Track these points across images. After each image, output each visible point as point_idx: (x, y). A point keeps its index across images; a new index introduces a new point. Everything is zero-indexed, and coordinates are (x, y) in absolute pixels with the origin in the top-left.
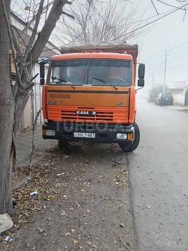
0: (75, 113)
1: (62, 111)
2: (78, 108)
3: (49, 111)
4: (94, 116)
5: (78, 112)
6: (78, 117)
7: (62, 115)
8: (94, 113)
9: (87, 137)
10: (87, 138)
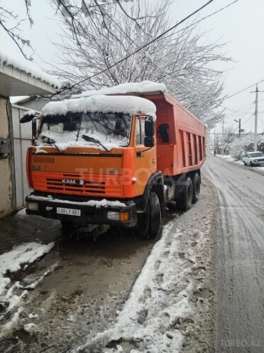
0: (60, 182)
1: (48, 179)
2: (64, 175)
3: (34, 179)
4: (81, 186)
5: (63, 181)
6: (64, 187)
7: (48, 183)
8: (82, 183)
9: (71, 214)
10: (70, 216)
